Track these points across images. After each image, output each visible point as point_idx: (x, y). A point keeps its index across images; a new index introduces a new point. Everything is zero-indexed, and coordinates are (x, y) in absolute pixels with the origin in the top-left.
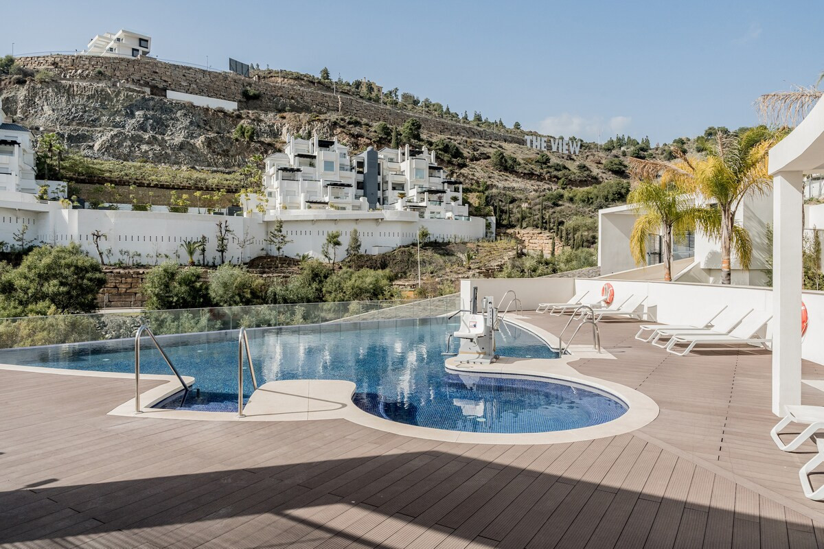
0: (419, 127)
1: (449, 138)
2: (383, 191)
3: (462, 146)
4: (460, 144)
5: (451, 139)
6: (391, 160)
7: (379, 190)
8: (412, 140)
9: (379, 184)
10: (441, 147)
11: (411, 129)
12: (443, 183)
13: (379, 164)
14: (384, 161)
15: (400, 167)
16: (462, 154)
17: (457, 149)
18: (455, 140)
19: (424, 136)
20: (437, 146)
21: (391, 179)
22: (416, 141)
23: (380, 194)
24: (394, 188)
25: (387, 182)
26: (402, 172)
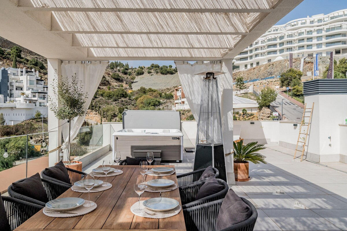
0: (21, 51)
1: (36, 58)
2: (10, 90)
3: (44, 63)
4: (42, 61)
5: (37, 58)
6: (14, 74)
7: (8, 90)
8: (17, 58)
9: (8, 86)
10: (34, 63)
11: (16, 53)
12: (44, 87)
13: (8, 76)
14: (11, 75)
15: (19, 78)
16: (44, 67)
17: (42, 65)
18: (40, 59)
19: (23, 56)
20: (31, 62)
21: (15, 85)
22: (19, 59)
23: (9, 91)
24: (16, 89)
25: (13, 86)
26: (21, 81)
